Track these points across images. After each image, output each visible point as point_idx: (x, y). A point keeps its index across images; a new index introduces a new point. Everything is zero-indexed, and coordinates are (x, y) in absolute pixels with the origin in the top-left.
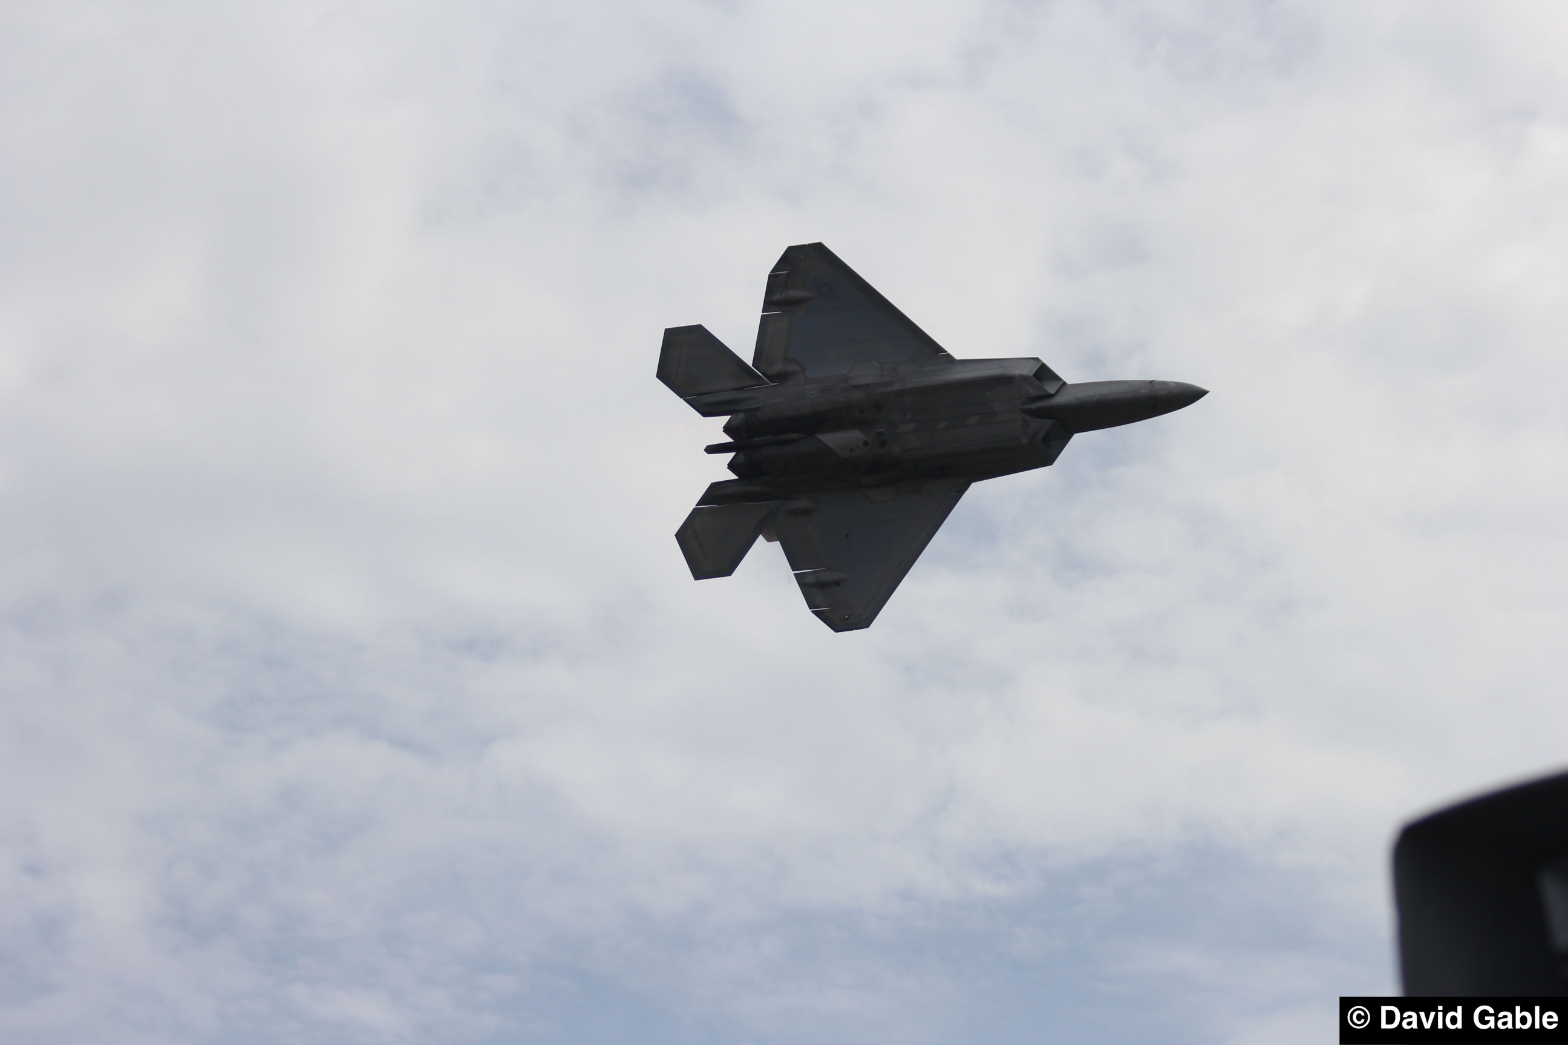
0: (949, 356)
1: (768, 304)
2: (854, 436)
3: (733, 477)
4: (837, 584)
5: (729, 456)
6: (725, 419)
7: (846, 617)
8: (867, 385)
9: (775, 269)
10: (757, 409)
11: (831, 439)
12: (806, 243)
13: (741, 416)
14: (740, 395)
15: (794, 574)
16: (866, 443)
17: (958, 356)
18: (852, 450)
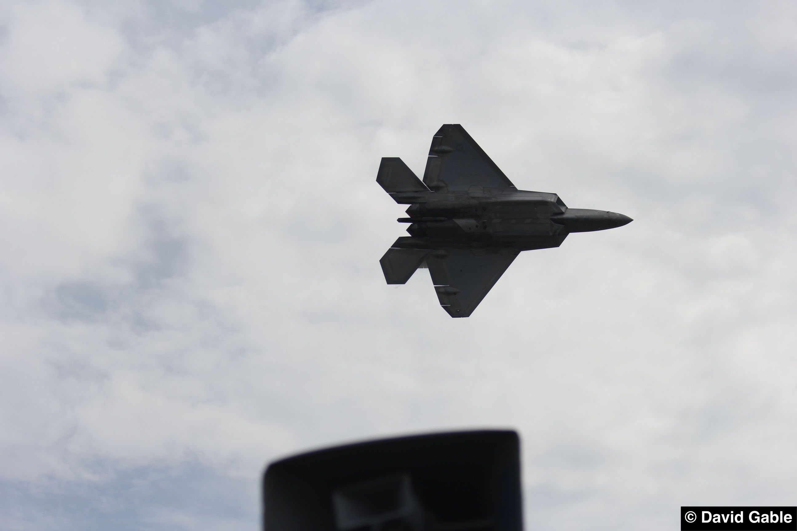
0: (515, 187)
1: (432, 151)
2: (471, 222)
3: (409, 235)
4: (455, 294)
5: (408, 225)
6: (407, 206)
7: (458, 311)
8: (478, 197)
9: (436, 135)
10: (425, 203)
11: (461, 222)
12: (453, 123)
13: (418, 205)
14: (416, 195)
15: (435, 287)
16: (477, 226)
17: (519, 188)
18: (470, 229)
